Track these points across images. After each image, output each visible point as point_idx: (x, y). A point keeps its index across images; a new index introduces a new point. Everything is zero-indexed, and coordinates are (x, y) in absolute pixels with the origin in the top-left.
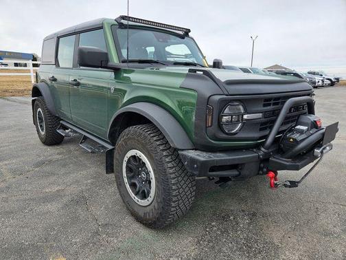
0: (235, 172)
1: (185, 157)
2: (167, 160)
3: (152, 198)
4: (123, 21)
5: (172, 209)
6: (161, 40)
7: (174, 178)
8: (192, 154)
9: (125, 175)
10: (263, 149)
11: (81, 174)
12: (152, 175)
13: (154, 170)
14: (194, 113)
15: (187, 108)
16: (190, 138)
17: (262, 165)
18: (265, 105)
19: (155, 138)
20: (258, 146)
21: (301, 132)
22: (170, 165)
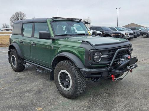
0: (100, 76)
1: (82, 71)
2: (76, 72)
3: (71, 87)
4: (54, 19)
5: (78, 90)
6: (70, 25)
7: (78, 79)
8: (84, 69)
9: (59, 80)
10: (109, 67)
11: (37, 83)
12: (70, 78)
13: (71, 76)
14: (85, 56)
15: (82, 53)
16: (84, 64)
17: (109, 73)
18: (109, 52)
19: (71, 65)
20: (107, 66)
21: (122, 61)
22: (77, 74)
